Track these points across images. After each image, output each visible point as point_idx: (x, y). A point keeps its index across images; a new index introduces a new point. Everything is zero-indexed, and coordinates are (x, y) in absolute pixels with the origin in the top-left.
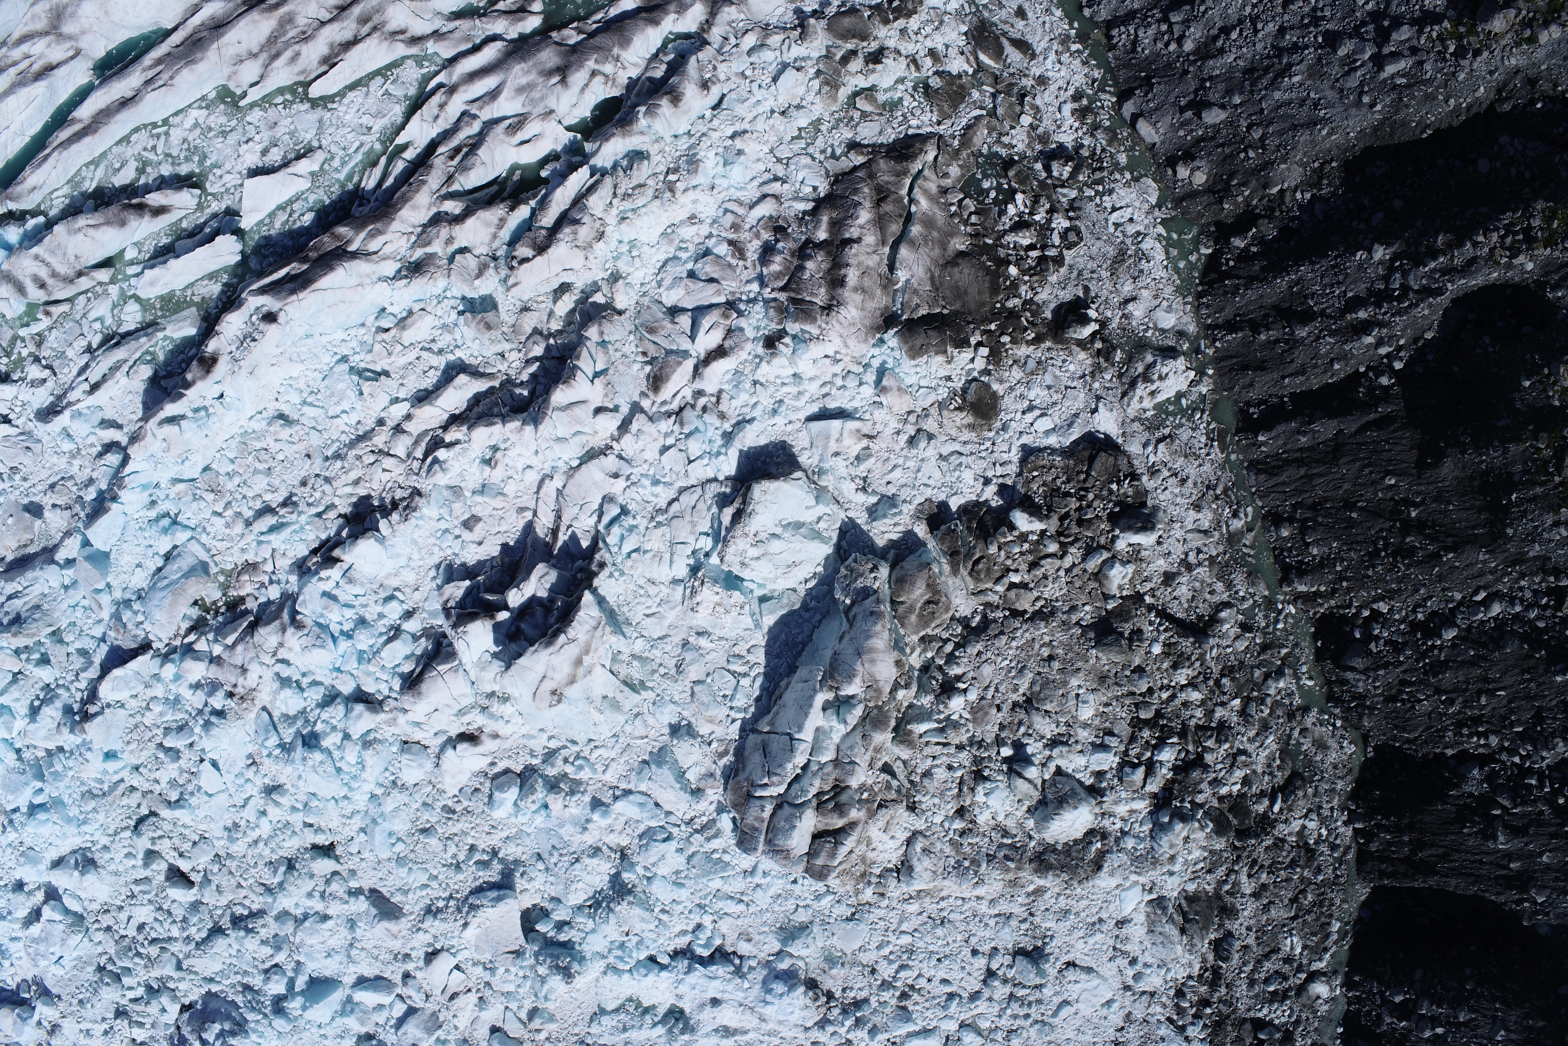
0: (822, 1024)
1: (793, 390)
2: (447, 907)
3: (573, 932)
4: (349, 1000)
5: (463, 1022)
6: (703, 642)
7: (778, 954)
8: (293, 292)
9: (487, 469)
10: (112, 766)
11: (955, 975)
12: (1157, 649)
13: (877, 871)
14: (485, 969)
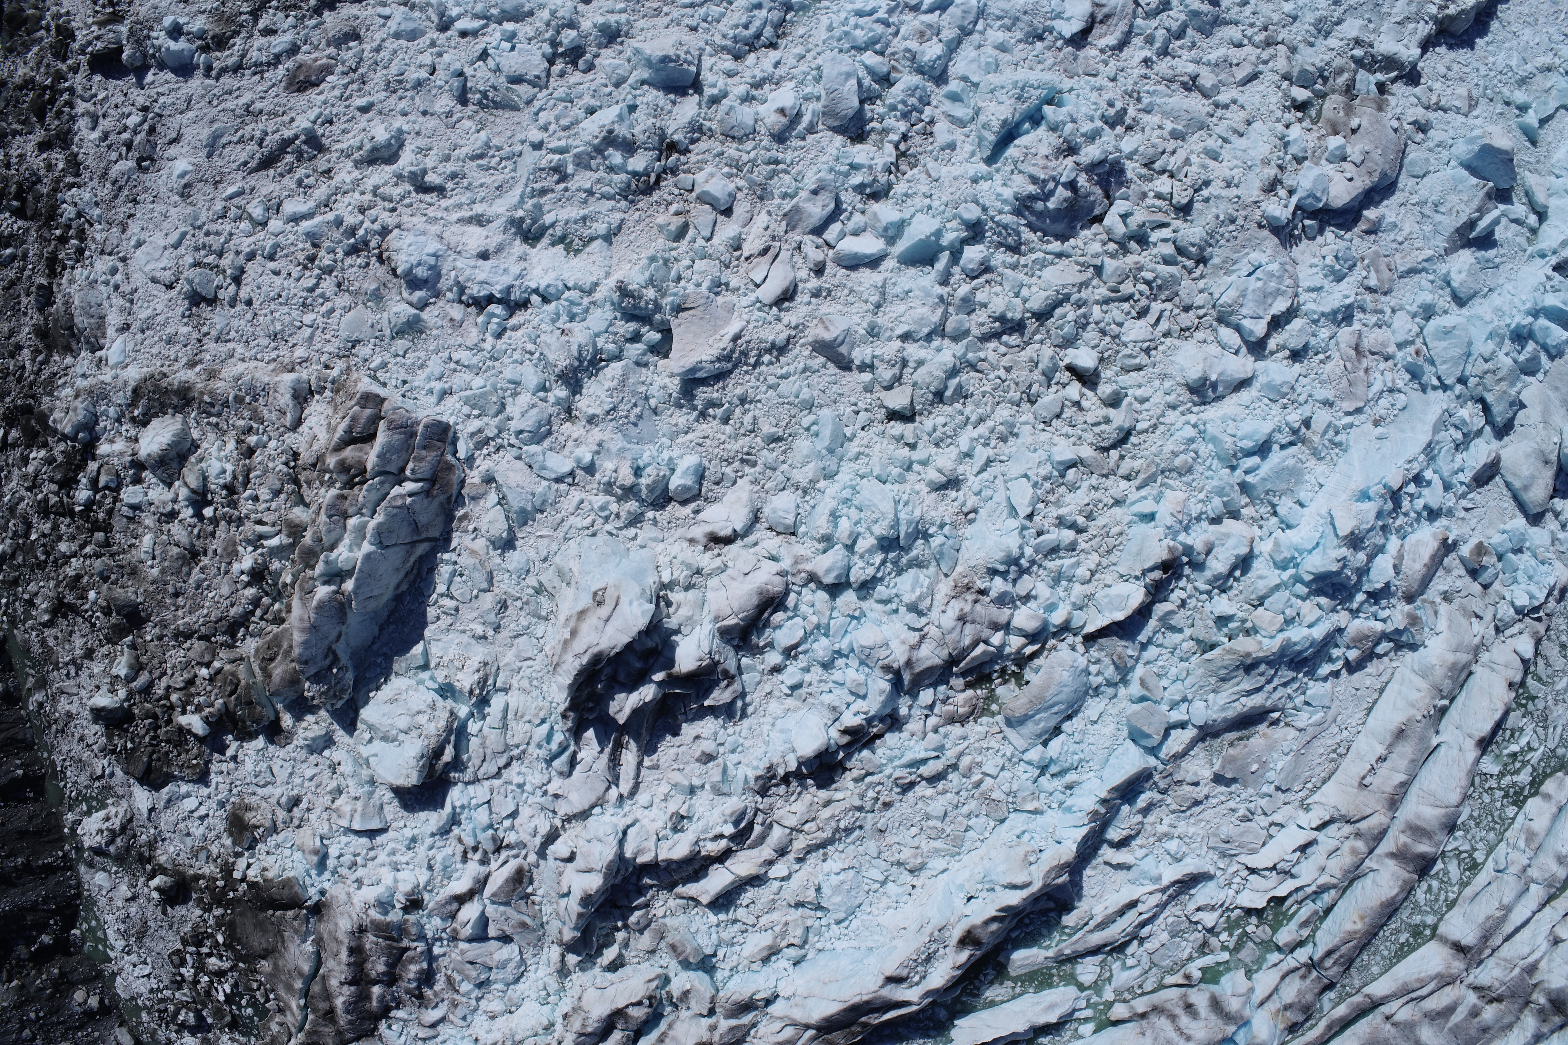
0: (385, 232)
1: (398, 858)
2: (760, 356)
3: (621, 331)
4: (891, 241)
5: (762, 219)
6: (479, 630)
7: (427, 305)
8: (867, 1003)
9: (683, 812)
10: (1146, 507)
11: (267, 279)
12: (92, 595)
13: (328, 393)
14: (727, 285)
